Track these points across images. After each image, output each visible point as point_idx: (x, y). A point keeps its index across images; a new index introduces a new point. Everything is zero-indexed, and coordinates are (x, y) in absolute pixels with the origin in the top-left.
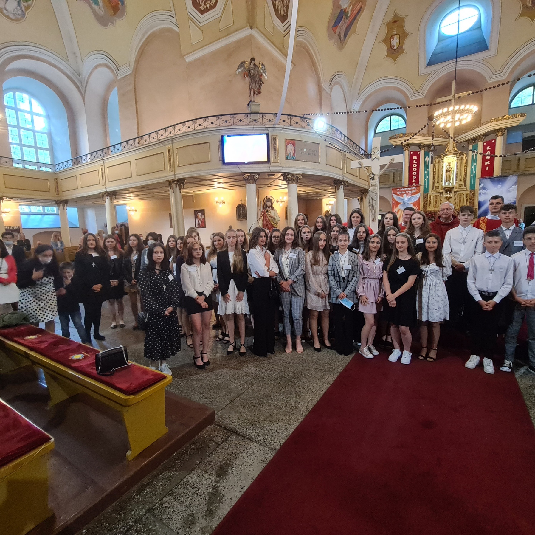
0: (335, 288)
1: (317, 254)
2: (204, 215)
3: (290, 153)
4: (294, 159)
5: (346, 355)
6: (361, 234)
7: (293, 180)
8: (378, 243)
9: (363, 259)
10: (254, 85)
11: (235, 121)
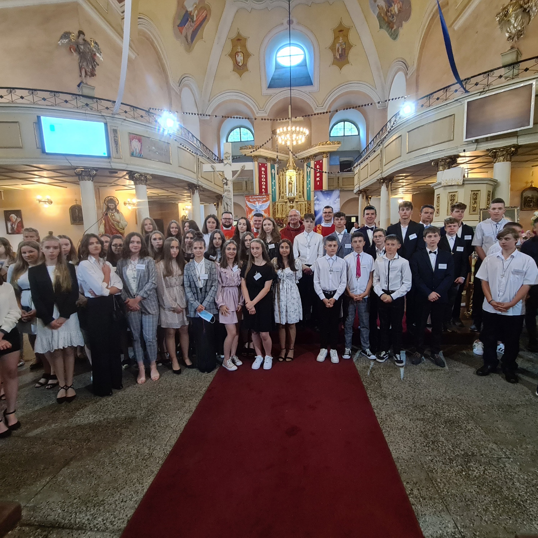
0: (192, 301)
1: (169, 263)
2: (21, 217)
3: (136, 149)
4: (141, 156)
5: (208, 372)
6: (217, 241)
7: (142, 180)
8: (234, 249)
9: (221, 267)
10: (85, 64)
11: (58, 101)
